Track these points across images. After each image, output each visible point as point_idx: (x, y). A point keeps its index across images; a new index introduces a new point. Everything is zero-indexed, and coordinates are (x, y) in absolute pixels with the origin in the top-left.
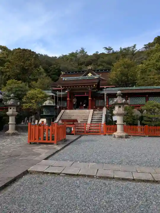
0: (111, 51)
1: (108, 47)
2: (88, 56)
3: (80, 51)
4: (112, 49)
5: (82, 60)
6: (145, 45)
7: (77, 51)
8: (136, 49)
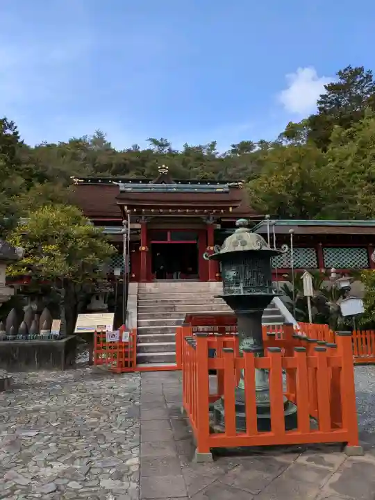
0: (166, 149)
1: (158, 139)
2: (114, 152)
3: (92, 138)
4: (167, 145)
5: (103, 159)
6: (233, 146)
7: (86, 137)
8: (217, 151)
